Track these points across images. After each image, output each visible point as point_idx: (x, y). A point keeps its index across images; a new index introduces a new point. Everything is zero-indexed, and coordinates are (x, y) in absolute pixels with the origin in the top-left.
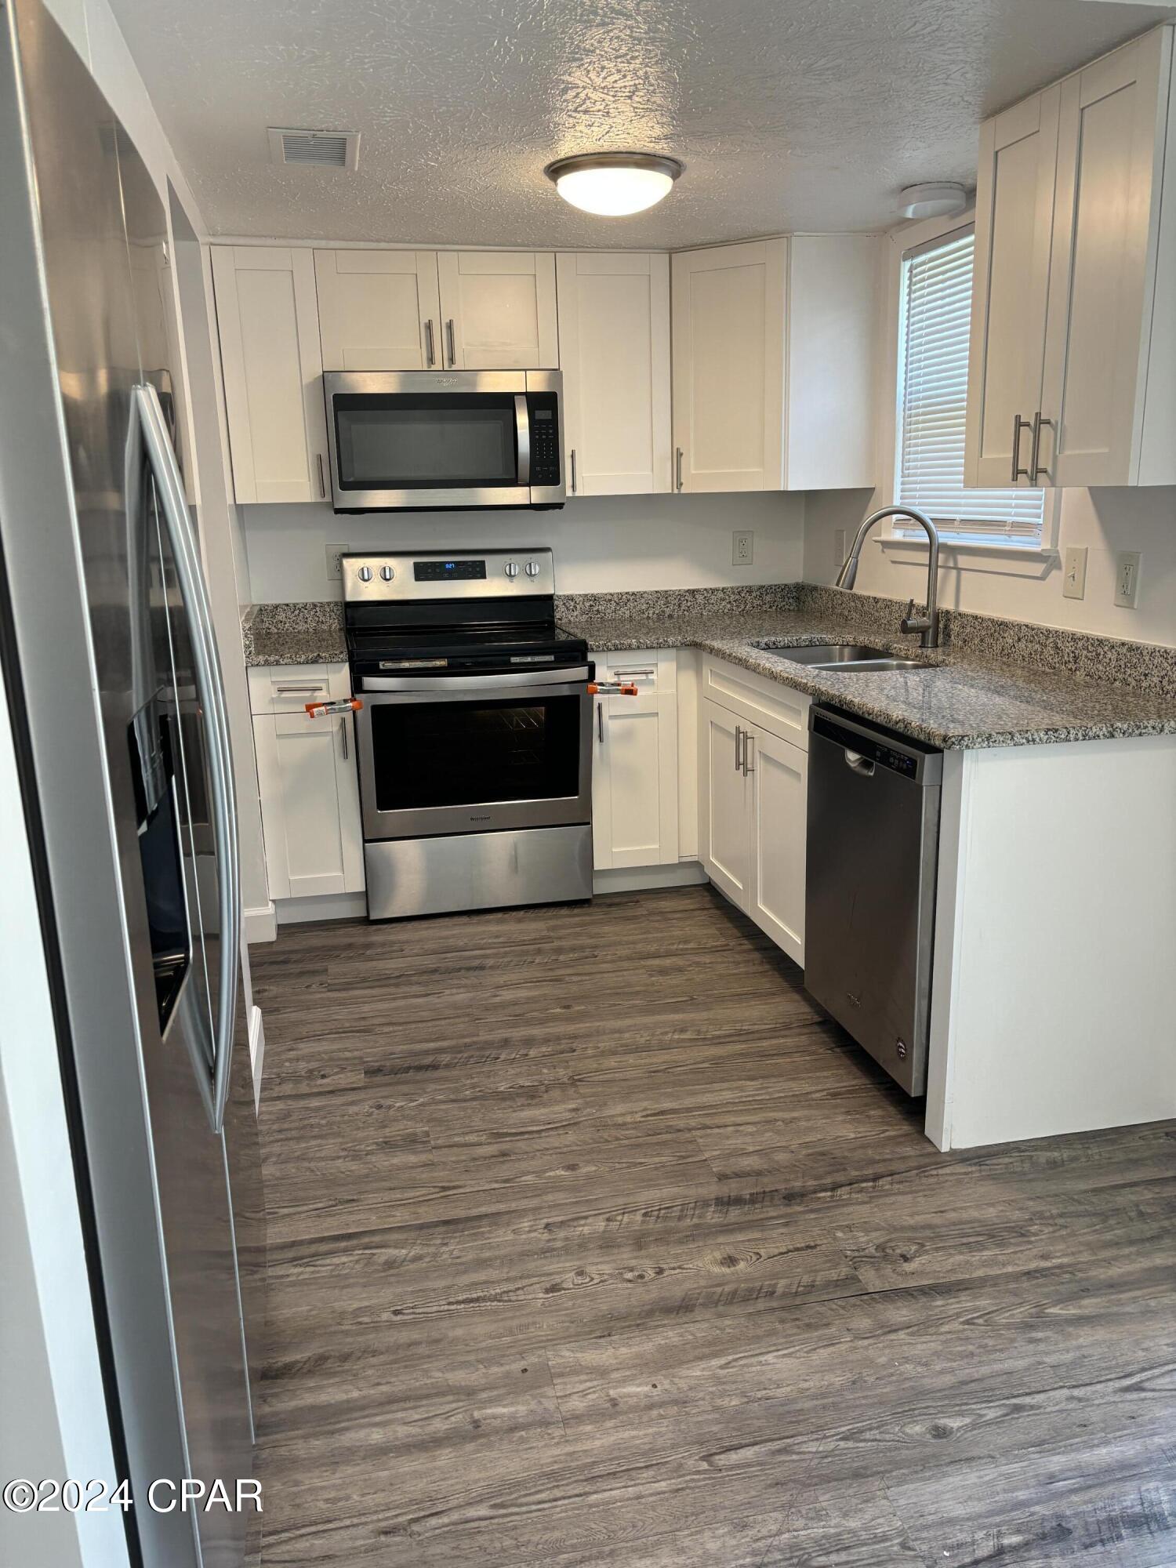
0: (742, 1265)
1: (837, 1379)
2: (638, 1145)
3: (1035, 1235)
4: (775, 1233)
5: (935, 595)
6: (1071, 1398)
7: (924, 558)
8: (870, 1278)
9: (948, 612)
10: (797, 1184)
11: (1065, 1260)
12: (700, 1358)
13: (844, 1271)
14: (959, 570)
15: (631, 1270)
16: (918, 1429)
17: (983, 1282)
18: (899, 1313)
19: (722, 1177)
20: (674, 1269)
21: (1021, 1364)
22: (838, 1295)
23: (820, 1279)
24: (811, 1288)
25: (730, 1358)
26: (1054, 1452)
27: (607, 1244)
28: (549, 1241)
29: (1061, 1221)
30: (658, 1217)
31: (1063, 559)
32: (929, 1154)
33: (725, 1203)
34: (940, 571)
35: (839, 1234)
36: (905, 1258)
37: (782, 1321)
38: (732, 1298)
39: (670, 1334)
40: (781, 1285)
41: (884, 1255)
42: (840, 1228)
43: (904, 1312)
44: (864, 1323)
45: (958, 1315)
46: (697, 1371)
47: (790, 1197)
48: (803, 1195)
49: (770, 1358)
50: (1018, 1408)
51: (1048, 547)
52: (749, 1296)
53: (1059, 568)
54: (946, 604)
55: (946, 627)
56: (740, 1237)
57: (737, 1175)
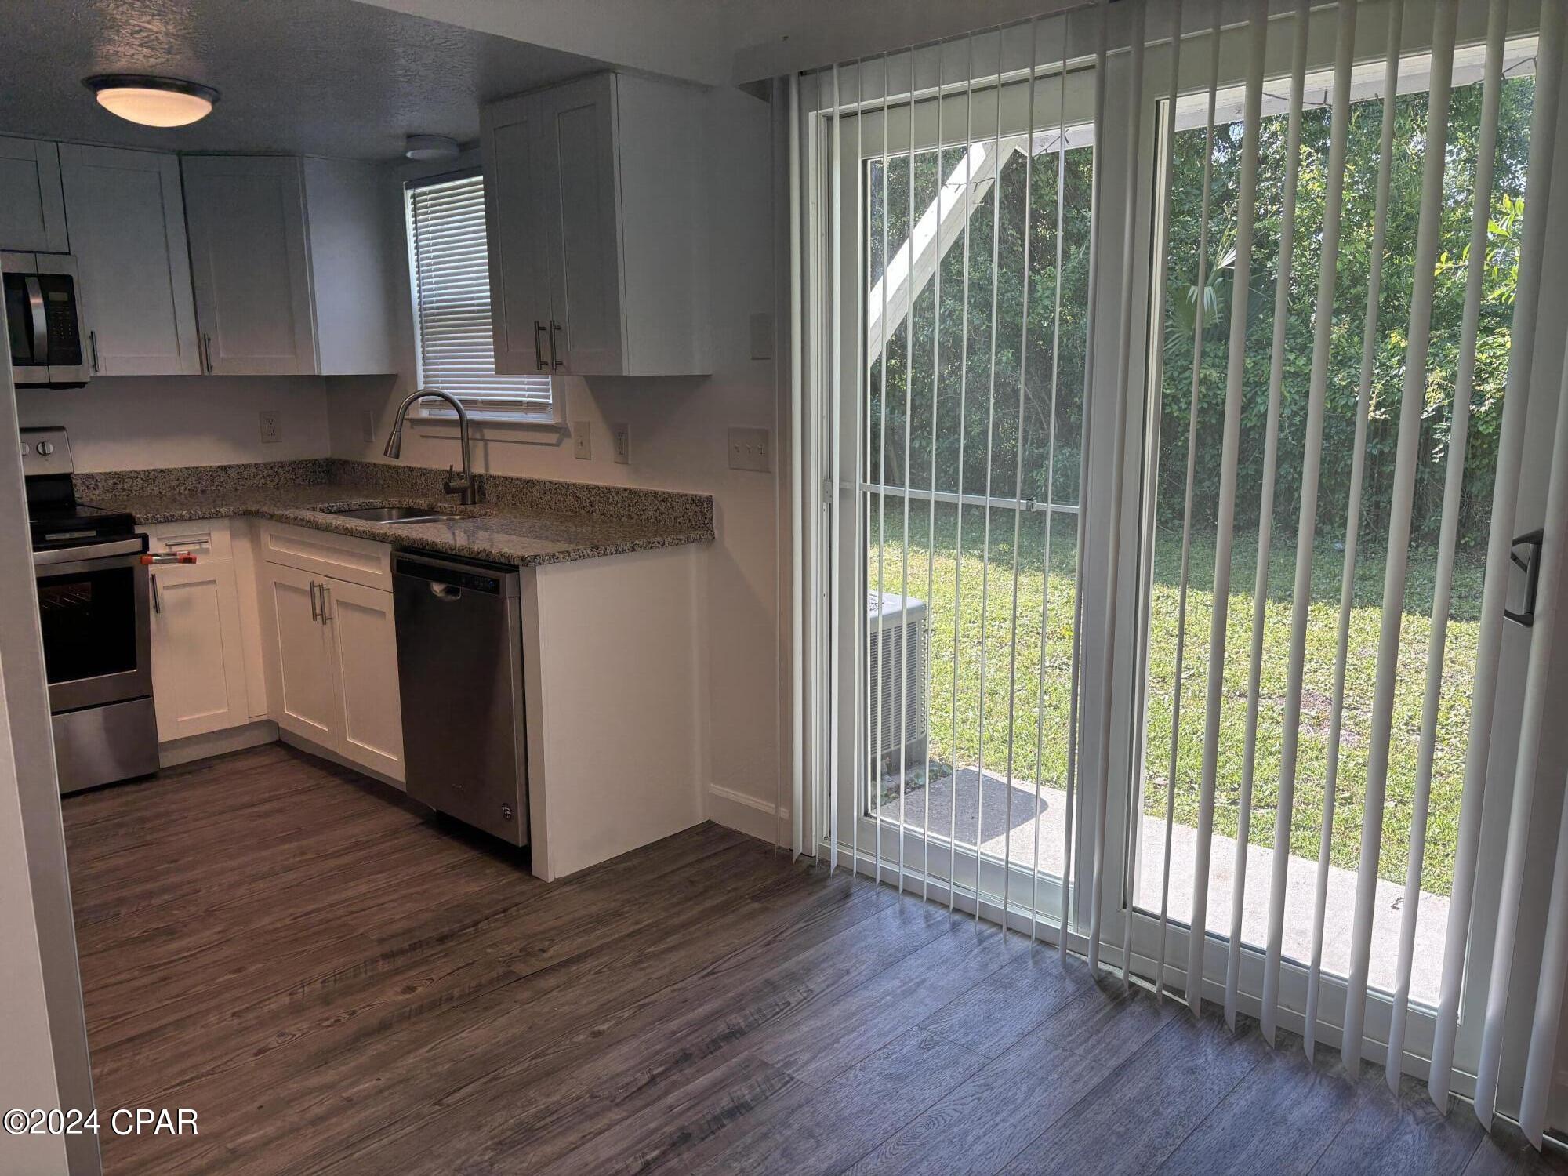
0: (420, 989)
1: (517, 1030)
2: (296, 940)
3: (627, 913)
4: (438, 964)
5: (469, 462)
6: (674, 990)
7: (457, 432)
8: (522, 969)
9: (480, 476)
10: (446, 930)
11: (650, 921)
12: (409, 1052)
13: (501, 970)
14: (486, 441)
15: (327, 1019)
16: (582, 1037)
17: (600, 949)
18: (550, 982)
19: (381, 941)
20: (364, 1008)
21: (636, 984)
22: (502, 985)
23: (483, 981)
24: (480, 986)
25: (433, 1044)
26: (671, 1020)
27: (296, 1010)
28: (240, 1024)
29: (642, 900)
30: (335, 980)
31: (572, 430)
32: (540, 886)
33: (387, 956)
34: (470, 442)
35: (489, 950)
36: (543, 951)
37: (464, 1012)
38: (420, 1010)
39: (379, 1046)
40: (456, 992)
41: (527, 953)
42: (490, 946)
43: (552, 980)
44: (527, 994)
45: (590, 970)
46: (410, 1060)
47: (442, 939)
48: (452, 935)
49: (463, 1035)
50: (644, 1005)
51: (560, 421)
52: (434, 1005)
53: (569, 436)
54: (478, 469)
55: (480, 488)
56: (412, 973)
57: (393, 936)
